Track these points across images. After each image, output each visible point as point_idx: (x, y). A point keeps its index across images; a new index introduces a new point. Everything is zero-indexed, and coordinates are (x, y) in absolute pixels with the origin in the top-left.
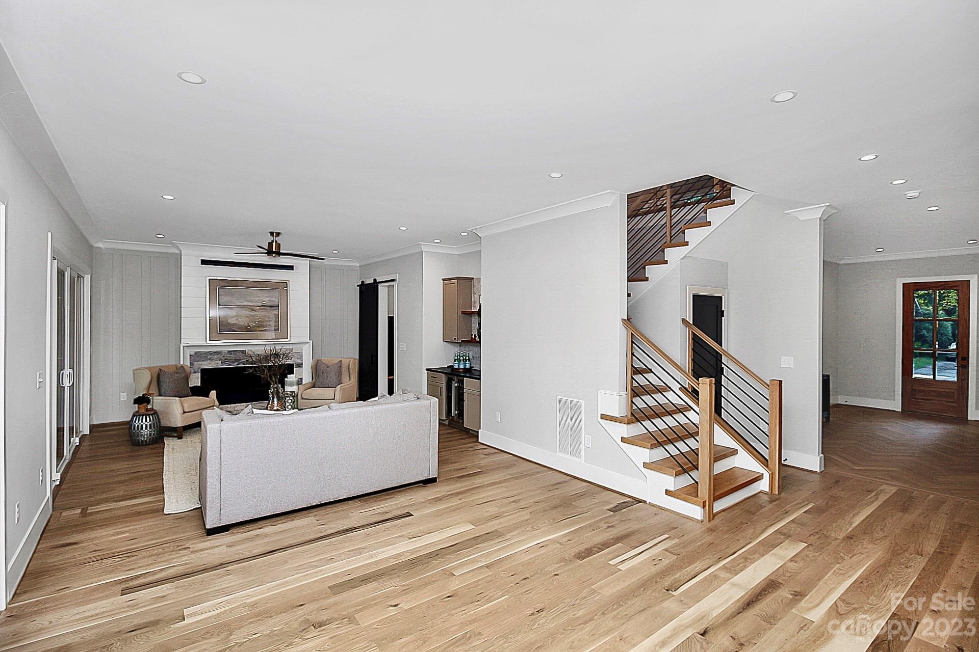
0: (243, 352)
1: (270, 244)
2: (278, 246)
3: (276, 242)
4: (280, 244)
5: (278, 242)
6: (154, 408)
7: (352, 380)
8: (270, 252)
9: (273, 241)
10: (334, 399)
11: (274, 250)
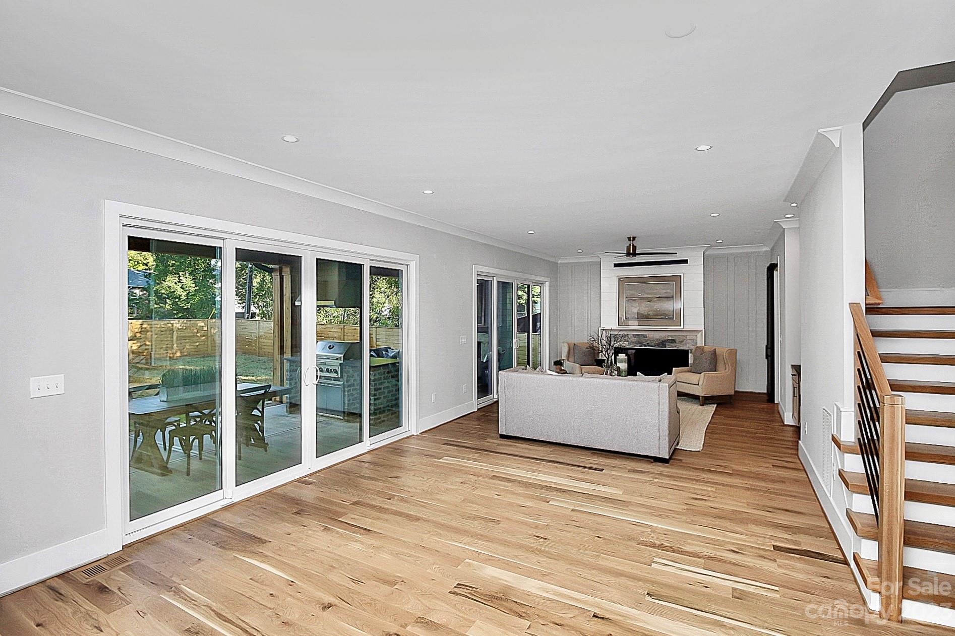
0: (645, 336)
1: (628, 248)
2: (635, 248)
3: (633, 245)
4: (636, 247)
5: (635, 245)
6: (566, 370)
7: (727, 369)
8: (628, 254)
9: (630, 245)
10: (698, 385)
11: (631, 252)
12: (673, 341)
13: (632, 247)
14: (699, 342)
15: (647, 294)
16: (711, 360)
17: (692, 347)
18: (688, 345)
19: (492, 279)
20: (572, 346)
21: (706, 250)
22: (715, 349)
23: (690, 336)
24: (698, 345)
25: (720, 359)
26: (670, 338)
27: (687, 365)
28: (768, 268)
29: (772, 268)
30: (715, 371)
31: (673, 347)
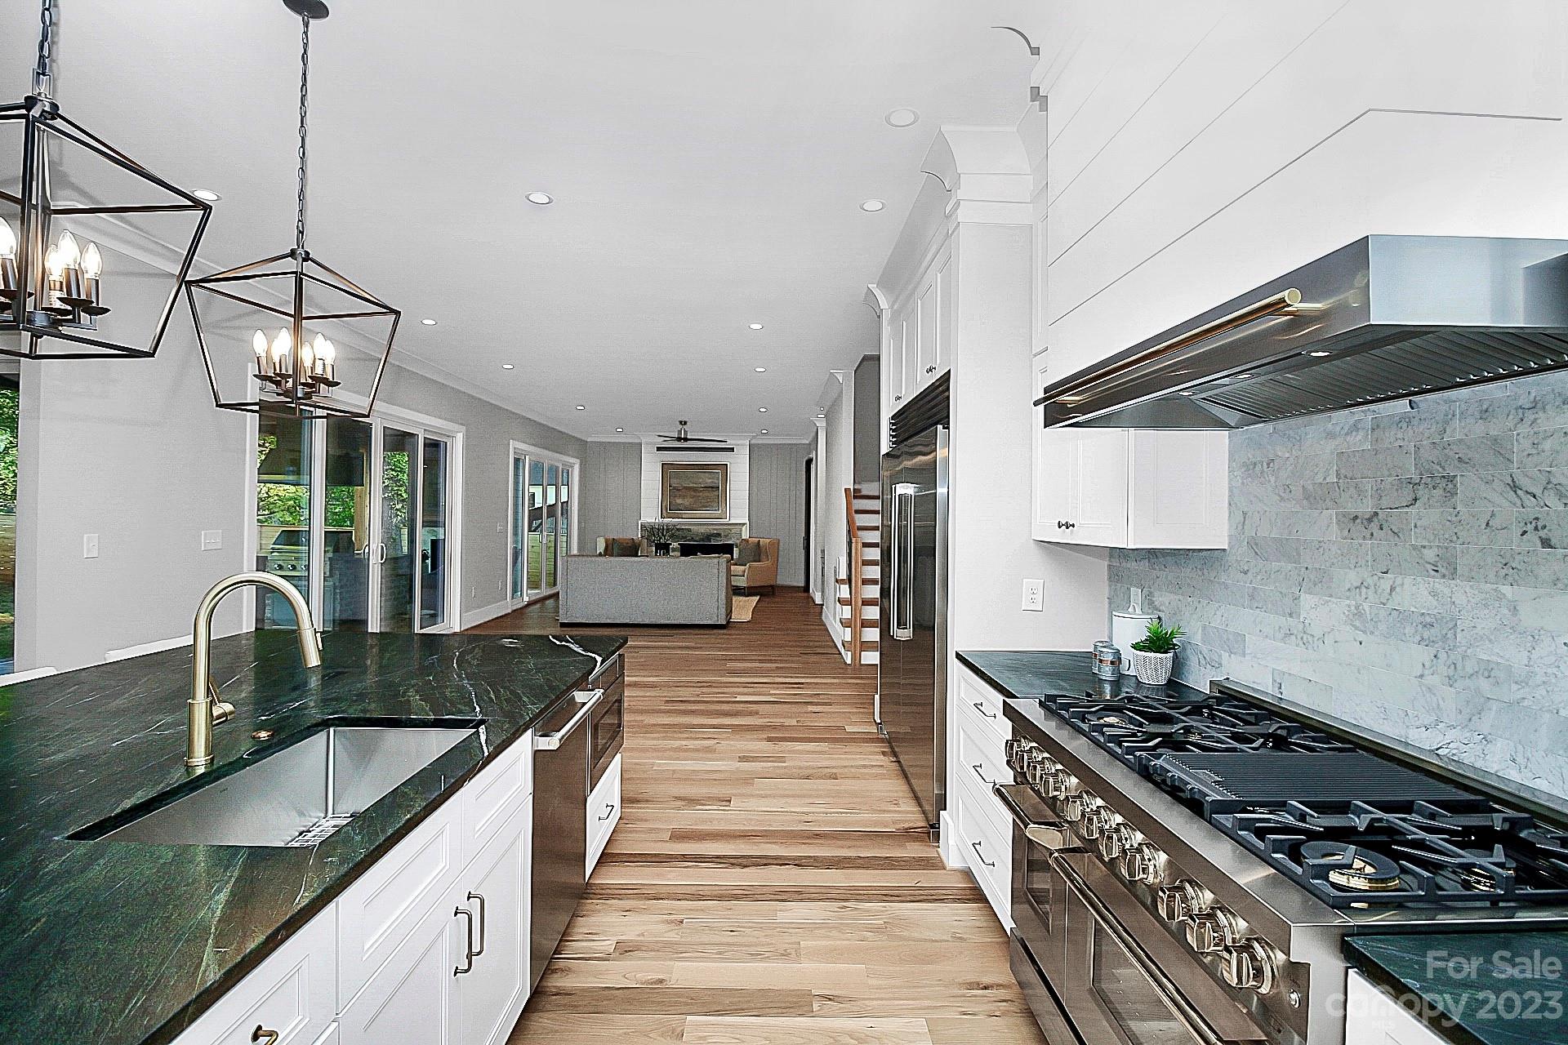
0: (689, 530)
4: (687, 432)
8: (677, 439)
10: (744, 577)
12: (719, 535)
13: (683, 432)
14: (743, 535)
15: (692, 485)
16: (756, 552)
17: (737, 541)
18: (733, 539)
19: (523, 458)
20: (610, 542)
21: (751, 440)
22: (759, 542)
23: (735, 530)
24: (743, 538)
25: (763, 550)
26: (715, 532)
28: (807, 462)
29: (809, 462)
30: (760, 562)
31: (718, 541)
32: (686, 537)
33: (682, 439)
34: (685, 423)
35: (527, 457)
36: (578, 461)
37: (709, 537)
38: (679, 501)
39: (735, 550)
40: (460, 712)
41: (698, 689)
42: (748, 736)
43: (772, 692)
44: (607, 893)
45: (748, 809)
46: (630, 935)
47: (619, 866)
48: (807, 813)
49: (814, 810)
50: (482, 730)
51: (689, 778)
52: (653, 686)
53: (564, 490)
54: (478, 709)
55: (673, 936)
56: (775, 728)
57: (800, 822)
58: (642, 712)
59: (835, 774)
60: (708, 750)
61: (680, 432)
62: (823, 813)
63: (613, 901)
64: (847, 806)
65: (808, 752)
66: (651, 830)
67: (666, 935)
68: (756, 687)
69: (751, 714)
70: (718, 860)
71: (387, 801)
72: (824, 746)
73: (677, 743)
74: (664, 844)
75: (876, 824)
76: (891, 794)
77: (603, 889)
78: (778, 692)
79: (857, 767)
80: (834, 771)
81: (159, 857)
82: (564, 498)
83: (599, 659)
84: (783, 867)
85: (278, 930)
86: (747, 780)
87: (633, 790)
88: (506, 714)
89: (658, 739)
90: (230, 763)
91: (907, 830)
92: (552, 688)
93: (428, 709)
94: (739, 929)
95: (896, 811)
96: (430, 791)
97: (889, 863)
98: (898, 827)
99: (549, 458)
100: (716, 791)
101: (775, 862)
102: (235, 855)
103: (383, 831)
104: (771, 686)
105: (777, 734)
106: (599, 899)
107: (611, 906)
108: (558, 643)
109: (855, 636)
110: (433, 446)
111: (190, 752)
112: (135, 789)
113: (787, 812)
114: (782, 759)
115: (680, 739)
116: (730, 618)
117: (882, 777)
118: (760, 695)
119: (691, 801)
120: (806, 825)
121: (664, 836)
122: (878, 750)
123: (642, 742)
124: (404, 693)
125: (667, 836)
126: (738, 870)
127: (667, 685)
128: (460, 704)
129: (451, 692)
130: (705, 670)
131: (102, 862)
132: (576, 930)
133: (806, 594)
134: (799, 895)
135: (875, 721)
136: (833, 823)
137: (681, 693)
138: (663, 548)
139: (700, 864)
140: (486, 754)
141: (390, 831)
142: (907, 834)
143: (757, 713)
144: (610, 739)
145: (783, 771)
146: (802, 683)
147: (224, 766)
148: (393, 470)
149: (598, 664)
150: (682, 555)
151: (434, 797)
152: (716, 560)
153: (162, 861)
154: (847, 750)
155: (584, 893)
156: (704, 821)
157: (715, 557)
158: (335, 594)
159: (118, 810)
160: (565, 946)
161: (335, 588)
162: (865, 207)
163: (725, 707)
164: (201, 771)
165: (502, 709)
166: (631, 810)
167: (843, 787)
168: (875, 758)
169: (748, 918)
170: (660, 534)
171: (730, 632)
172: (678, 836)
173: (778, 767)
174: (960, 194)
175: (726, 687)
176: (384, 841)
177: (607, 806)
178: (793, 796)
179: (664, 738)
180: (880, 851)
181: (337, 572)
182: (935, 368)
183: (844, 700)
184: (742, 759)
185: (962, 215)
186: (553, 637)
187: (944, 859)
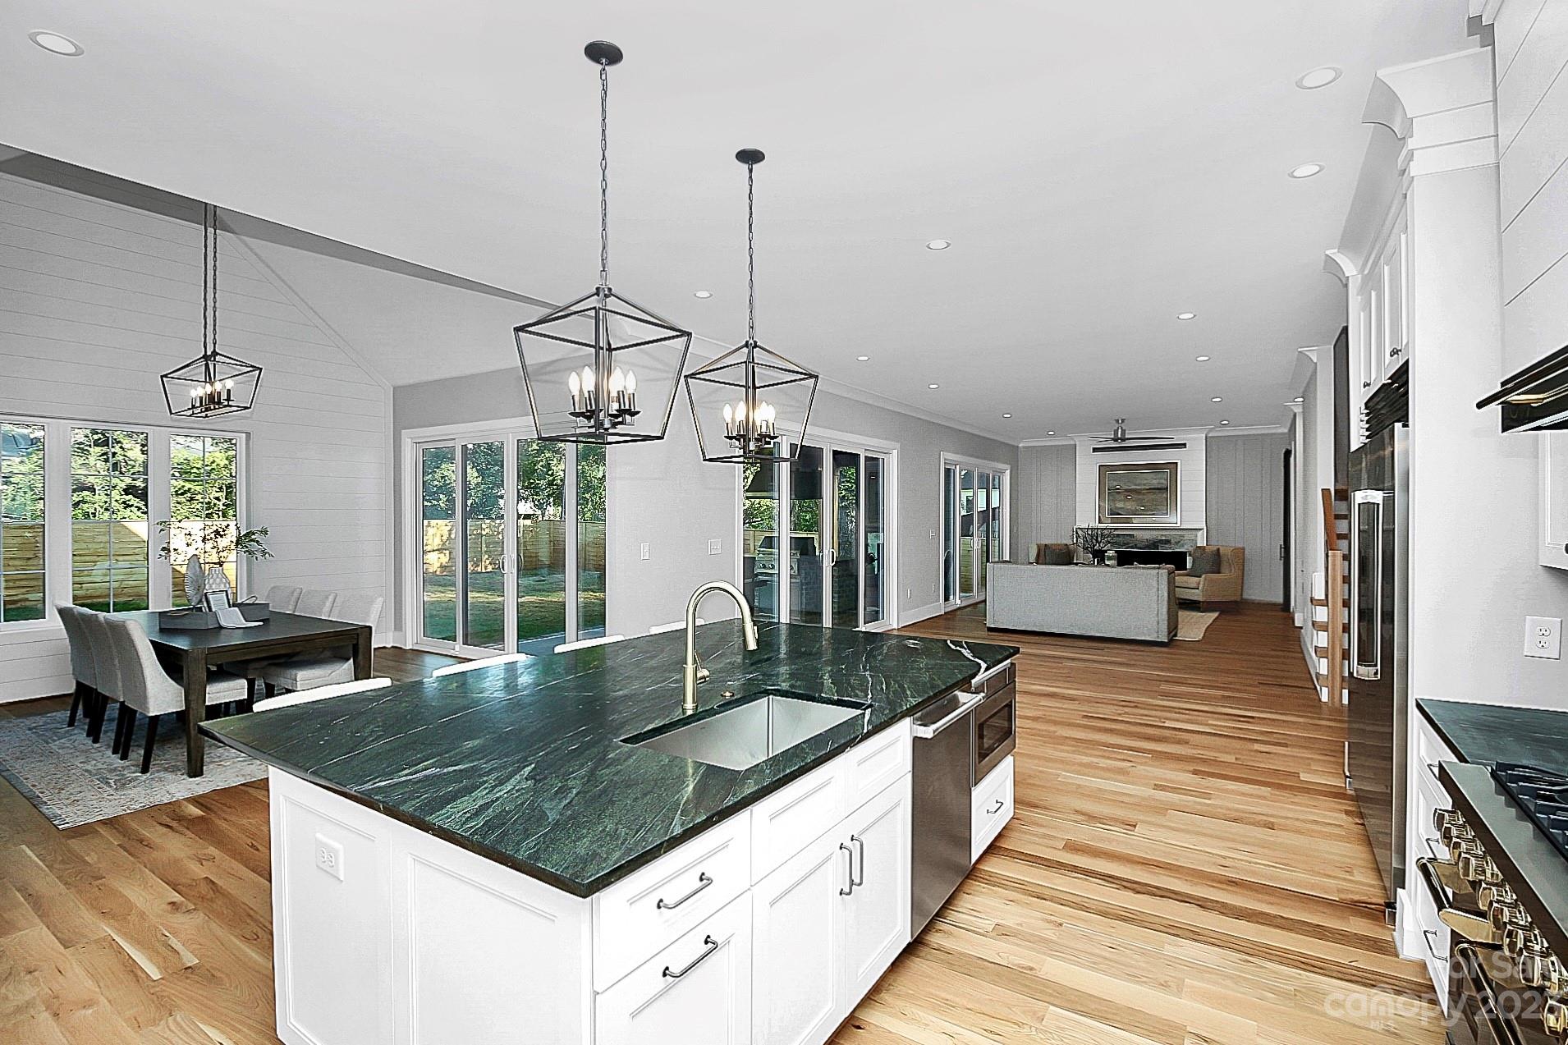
2: (1123, 432)
4: (1125, 431)
5: (1125, 429)
7: (1233, 571)
8: (1115, 437)
9: (1118, 429)
10: (1198, 589)
12: (1168, 542)
13: (1120, 430)
14: (1198, 542)
15: (1136, 485)
16: (1214, 561)
17: (1191, 549)
18: (1186, 547)
19: (954, 467)
20: (1043, 549)
21: (1208, 433)
22: (1218, 549)
23: (1188, 536)
24: (1198, 545)
25: (1224, 559)
26: (1164, 538)
27: (1186, 569)
28: (1284, 453)
29: (1288, 454)
30: (1219, 573)
31: (1166, 548)
32: (1128, 543)
33: (1120, 439)
34: (1123, 420)
35: (958, 467)
36: (1008, 467)
37: (1155, 543)
38: (1120, 505)
39: (1189, 560)
40: (856, 696)
41: (1121, 708)
42: (1173, 765)
43: (1210, 722)
44: (994, 881)
45: (1153, 838)
46: (1010, 922)
47: (1008, 860)
48: (1224, 857)
49: (1235, 856)
50: (868, 711)
51: (1097, 795)
52: (1072, 699)
53: (995, 494)
54: (870, 696)
55: (1050, 933)
56: (1204, 761)
57: (1214, 864)
58: (1055, 723)
59: (1272, 823)
60: (1121, 771)
61: (1116, 432)
62: (1247, 861)
63: (1000, 889)
64: (1278, 861)
65: (1243, 794)
66: (1045, 836)
67: (1042, 931)
68: (1192, 715)
69: (1179, 742)
70: (1110, 879)
71: (791, 750)
72: (1265, 791)
73: (1086, 759)
74: (1056, 851)
75: (1313, 887)
76: (1348, 860)
77: (990, 876)
78: (1219, 723)
79: (1304, 821)
80: (1272, 820)
81: (662, 760)
82: (995, 503)
83: (984, 666)
84: (1182, 904)
85: (713, 816)
86: (1161, 809)
87: (1032, 795)
88: (890, 702)
89: (1068, 752)
90: (707, 711)
91: (1355, 903)
92: (933, 687)
93: (834, 690)
94: (1118, 947)
95: (1345, 879)
96: (820, 751)
97: (1319, 932)
98: (1343, 896)
99: (981, 466)
100: (1120, 813)
101: (1175, 897)
102: (700, 767)
103: (784, 770)
104: (1209, 715)
105: (1205, 768)
106: (986, 884)
107: (996, 892)
108: (953, 647)
109: (1333, 669)
110: (873, 462)
111: (684, 701)
112: (655, 719)
113: (1201, 851)
114: (1207, 796)
115: (1091, 756)
116: (1175, 635)
117: (1339, 838)
118: (1192, 723)
119: (1092, 818)
120: (1221, 869)
121: (1058, 844)
122: (1340, 807)
123: (1050, 752)
124: (822, 676)
125: (1061, 845)
126: (1131, 894)
127: (1088, 700)
128: (858, 689)
129: (854, 680)
130: (1132, 689)
131: (634, 757)
132: (961, 903)
133: (1286, 614)
134: (1196, 935)
135: (1345, 774)
136: (1254, 873)
137: (1100, 710)
138: (1100, 556)
139: (1091, 878)
140: (865, 731)
141: (788, 771)
142: (1356, 907)
143: (1187, 743)
144: (998, 740)
145: (1204, 808)
146: (1253, 717)
147: (703, 711)
148: (848, 482)
149: (982, 670)
150: (1120, 564)
151: (821, 754)
152: (1156, 571)
153: (663, 763)
154: (1296, 800)
155: (971, 873)
156: (1102, 839)
157: (1154, 568)
158: (802, 589)
159: (645, 730)
160: (950, 914)
161: (802, 585)
162: (1295, 174)
163: (1150, 731)
164: (690, 713)
165: (888, 698)
166: (1025, 813)
167: (1280, 840)
168: (1335, 816)
169: (1131, 940)
170: (1094, 541)
171: (1172, 651)
172: (1072, 847)
173: (1199, 803)
174: (1411, 143)
175: (1156, 710)
176: (783, 776)
177: (997, 802)
178: (1211, 836)
179: (1073, 752)
180: (1310, 916)
181: (803, 571)
182: (1401, 351)
183: (1307, 744)
184: (1157, 787)
185: (1414, 169)
186: (951, 642)
187: (1398, 944)
